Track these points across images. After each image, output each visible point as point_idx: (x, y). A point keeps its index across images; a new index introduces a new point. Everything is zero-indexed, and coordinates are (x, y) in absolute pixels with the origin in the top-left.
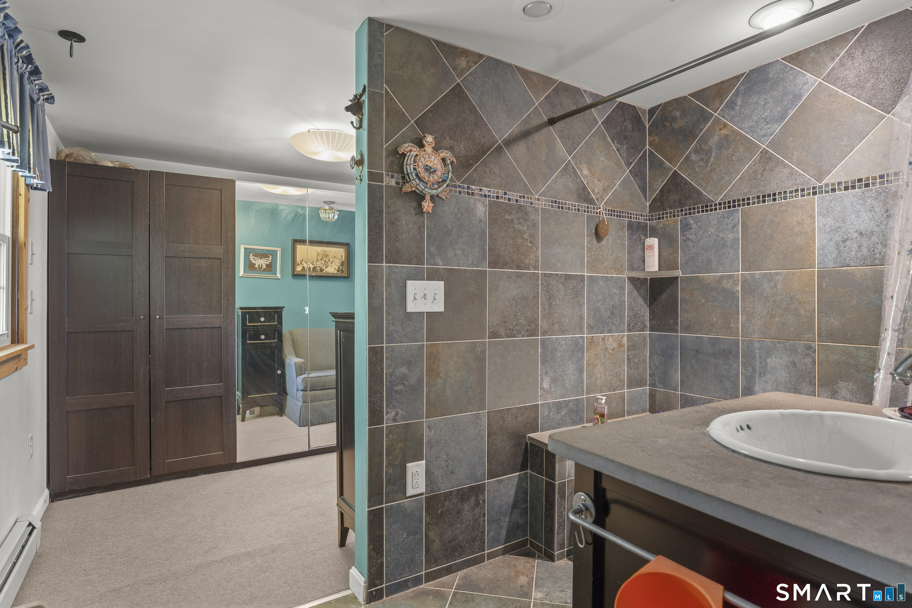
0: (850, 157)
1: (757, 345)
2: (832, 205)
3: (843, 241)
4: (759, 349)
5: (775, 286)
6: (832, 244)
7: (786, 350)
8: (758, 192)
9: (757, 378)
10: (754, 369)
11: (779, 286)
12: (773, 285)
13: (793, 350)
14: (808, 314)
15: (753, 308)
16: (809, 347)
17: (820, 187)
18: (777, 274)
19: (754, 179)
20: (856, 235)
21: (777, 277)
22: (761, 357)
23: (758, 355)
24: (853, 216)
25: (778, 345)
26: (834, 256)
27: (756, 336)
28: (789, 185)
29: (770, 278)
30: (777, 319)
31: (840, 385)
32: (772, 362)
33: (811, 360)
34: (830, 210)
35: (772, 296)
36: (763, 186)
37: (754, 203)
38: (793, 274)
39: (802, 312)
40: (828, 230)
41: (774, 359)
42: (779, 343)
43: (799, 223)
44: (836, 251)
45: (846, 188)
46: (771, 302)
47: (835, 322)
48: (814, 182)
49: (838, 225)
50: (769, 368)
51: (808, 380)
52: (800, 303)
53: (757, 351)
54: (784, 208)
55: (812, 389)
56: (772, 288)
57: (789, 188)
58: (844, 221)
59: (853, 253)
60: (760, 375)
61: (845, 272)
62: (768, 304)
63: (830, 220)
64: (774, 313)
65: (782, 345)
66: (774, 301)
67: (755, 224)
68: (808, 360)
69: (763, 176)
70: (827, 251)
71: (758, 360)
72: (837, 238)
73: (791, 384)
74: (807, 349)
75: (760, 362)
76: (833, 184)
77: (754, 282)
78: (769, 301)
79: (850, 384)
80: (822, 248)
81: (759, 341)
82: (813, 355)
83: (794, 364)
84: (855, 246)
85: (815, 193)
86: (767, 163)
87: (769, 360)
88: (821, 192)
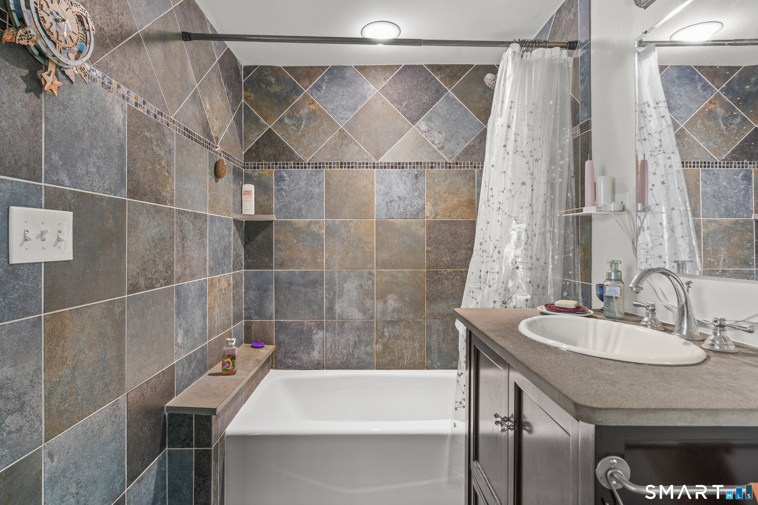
0: (394, 147)
1: (336, 275)
2: (384, 177)
3: (390, 202)
4: (338, 277)
5: (349, 231)
6: (384, 203)
7: (356, 276)
8: (338, 160)
9: (337, 299)
10: (335, 293)
11: (352, 230)
12: (347, 230)
13: (361, 276)
14: (370, 250)
15: (334, 247)
16: (371, 274)
17: (378, 164)
18: (351, 222)
19: (335, 149)
20: (397, 198)
21: (350, 224)
22: (339, 283)
23: (337, 282)
24: (396, 186)
25: (351, 273)
26: (385, 211)
27: (336, 268)
28: (358, 159)
29: (346, 225)
30: (350, 255)
31: (388, 297)
32: (348, 286)
33: (372, 282)
34: (383, 180)
35: (347, 238)
36: (341, 156)
37: (334, 167)
38: (361, 222)
39: (367, 249)
40: (382, 193)
41: (349, 284)
42: (351, 272)
43: (365, 187)
44: (386, 208)
45: (392, 167)
46: (346, 242)
47: (385, 255)
48: (373, 160)
49: (387, 191)
50: (345, 291)
51: (370, 296)
52: (365, 243)
53: (337, 279)
54: (355, 174)
55: (372, 302)
56: (347, 232)
57: (359, 160)
58: (391, 189)
59: (395, 210)
60: (339, 297)
61: (392, 222)
62: (344, 244)
63: (383, 187)
64: (348, 250)
65: (354, 273)
66: (349, 242)
67: (335, 184)
68: (370, 282)
69: (341, 148)
70: (381, 208)
71: (337, 285)
72: (387, 199)
73: (360, 301)
74: (370, 274)
75: (339, 287)
76: (385, 163)
77: (334, 227)
78: (345, 241)
79: (394, 295)
80: (379, 205)
81: (338, 271)
82: (373, 278)
83: (361, 286)
84: (397, 205)
85: (374, 167)
86: (344, 140)
87: (345, 285)
88: (378, 167)
